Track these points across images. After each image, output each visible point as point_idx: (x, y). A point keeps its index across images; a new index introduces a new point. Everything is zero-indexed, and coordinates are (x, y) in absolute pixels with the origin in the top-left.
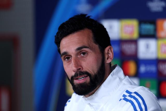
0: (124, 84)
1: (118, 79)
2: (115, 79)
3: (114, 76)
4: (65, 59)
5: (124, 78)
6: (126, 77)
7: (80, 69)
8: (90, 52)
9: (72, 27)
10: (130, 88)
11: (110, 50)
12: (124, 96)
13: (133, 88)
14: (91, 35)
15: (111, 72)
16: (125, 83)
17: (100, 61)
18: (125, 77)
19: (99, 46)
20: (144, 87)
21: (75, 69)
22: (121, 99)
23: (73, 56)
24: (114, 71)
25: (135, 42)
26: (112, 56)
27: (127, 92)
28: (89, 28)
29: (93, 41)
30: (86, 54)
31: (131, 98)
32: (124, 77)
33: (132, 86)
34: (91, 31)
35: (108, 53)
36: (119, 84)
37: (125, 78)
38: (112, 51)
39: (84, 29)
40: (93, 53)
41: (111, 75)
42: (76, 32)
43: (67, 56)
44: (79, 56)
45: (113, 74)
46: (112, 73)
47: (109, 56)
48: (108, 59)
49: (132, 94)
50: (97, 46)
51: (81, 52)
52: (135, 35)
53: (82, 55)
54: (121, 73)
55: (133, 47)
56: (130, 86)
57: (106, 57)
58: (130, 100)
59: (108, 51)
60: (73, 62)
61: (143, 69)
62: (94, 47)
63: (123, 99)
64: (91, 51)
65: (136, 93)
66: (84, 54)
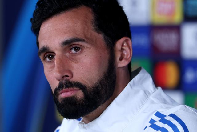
0: (153, 102)
1: (141, 93)
2: (137, 92)
3: (135, 88)
4: (45, 59)
5: (153, 91)
6: (158, 89)
7: (67, 76)
8: (87, 48)
9: (56, 2)
10: (163, 108)
11: (125, 44)
12: (152, 121)
13: (168, 108)
14: (91, 17)
15: (130, 80)
16: (153, 100)
17: (105, 64)
18: (156, 89)
19: (104, 37)
20: (186, 106)
21: (58, 75)
22: (146, 127)
23: (58, 53)
24: (136, 78)
25: (176, 29)
26: (129, 55)
27: (158, 114)
28: (87, 5)
29: (92, 28)
30: (80, 49)
31: (165, 124)
32: (154, 89)
33: (166, 105)
34: (91, 10)
35: (122, 49)
36: (143, 101)
37: (155, 91)
38: (131, 45)
39: (79, 6)
40: (91, 48)
41: (131, 86)
42: (63, 12)
43: (49, 54)
44: (67, 54)
45: (134, 84)
46: (131, 82)
47: (124, 55)
48: (121, 59)
49: (165, 118)
50: (100, 37)
51: (71, 47)
52: (177, 17)
53: (73, 51)
54: (149, 82)
55: (173, 37)
56: (163, 105)
57: (118, 56)
58: (163, 127)
59: (123, 45)
60: (57, 63)
61: (190, 76)
62: (95, 38)
63: (150, 126)
64: (89, 46)
65: (172, 115)
66: (77, 49)
